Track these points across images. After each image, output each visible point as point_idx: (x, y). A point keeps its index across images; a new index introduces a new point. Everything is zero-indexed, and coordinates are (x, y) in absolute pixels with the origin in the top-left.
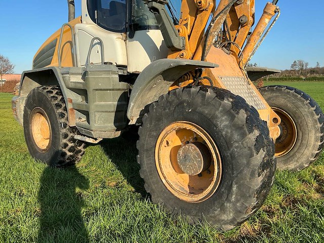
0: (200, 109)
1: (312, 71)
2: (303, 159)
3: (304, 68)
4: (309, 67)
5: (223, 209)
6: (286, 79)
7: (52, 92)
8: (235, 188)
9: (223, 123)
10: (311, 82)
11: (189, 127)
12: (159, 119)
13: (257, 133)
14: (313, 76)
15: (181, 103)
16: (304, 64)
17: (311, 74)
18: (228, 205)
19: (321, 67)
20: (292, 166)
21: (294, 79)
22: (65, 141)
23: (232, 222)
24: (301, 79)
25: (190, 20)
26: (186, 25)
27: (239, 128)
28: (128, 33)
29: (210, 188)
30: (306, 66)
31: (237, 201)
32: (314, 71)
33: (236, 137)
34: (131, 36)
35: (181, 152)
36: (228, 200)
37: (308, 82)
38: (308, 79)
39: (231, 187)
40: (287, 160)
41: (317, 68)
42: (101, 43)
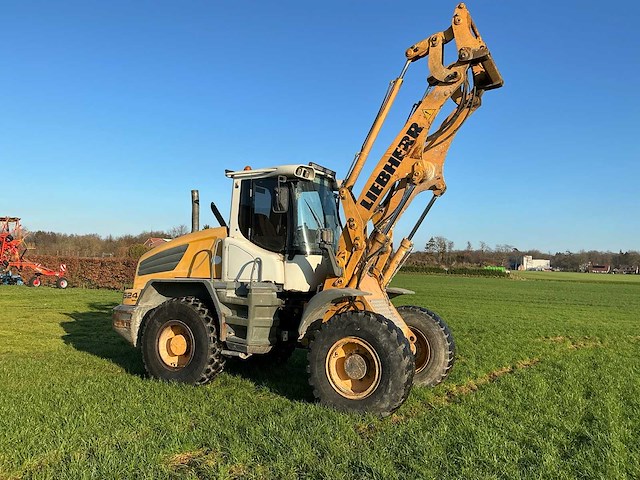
0: (366, 328)
1: (461, 257)
2: (436, 376)
3: (447, 250)
4: (454, 249)
5: (382, 400)
6: (417, 269)
7: (197, 306)
8: (390, 384)
9: (383, 338)
10: (459, 277)
11: (357, 341)
12: (332, 335)
13: (404, 346)
14: (461, 265)
15: (351, 324)
16: (447, 244)
17: (459, 261)
18: (386, 396)
19: (474, 250)
20: (426, 382)
21: (431, 270)
22: (212, 356)
23: (387, 409)
24: (443, 271)
25: (347, 254)
26: (344, 257)
27: (393, 342)
28: (287, 256)
29: (372, 386)
30: (450, 247)
31: (392, 392)
32: (463, 258)
33: (391, 348)
34: (291, 259)
35: (348, 361)
36: (386, 393)
37: (453, 277)
38: (453, 272)
39: (388, 383)
40: (422, 377)
41: (468, 251)
42: (260, 263)
